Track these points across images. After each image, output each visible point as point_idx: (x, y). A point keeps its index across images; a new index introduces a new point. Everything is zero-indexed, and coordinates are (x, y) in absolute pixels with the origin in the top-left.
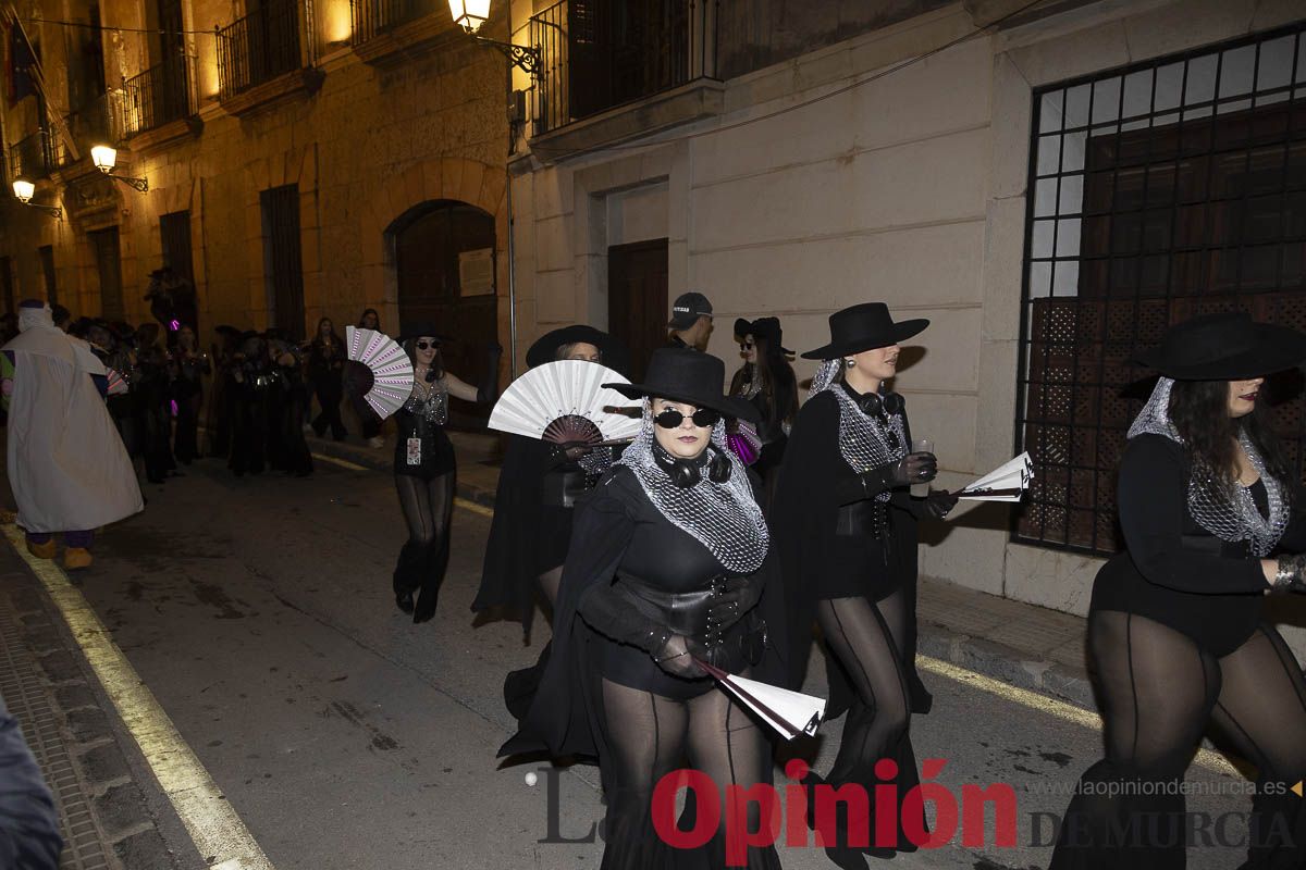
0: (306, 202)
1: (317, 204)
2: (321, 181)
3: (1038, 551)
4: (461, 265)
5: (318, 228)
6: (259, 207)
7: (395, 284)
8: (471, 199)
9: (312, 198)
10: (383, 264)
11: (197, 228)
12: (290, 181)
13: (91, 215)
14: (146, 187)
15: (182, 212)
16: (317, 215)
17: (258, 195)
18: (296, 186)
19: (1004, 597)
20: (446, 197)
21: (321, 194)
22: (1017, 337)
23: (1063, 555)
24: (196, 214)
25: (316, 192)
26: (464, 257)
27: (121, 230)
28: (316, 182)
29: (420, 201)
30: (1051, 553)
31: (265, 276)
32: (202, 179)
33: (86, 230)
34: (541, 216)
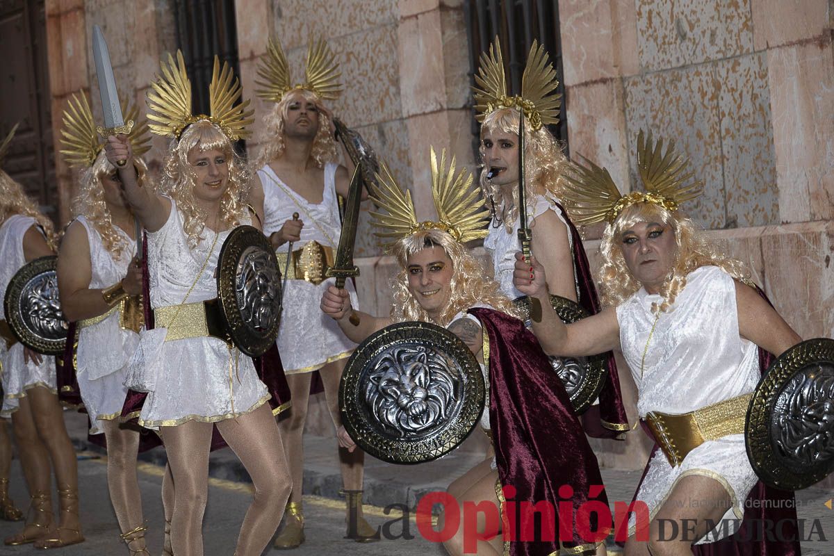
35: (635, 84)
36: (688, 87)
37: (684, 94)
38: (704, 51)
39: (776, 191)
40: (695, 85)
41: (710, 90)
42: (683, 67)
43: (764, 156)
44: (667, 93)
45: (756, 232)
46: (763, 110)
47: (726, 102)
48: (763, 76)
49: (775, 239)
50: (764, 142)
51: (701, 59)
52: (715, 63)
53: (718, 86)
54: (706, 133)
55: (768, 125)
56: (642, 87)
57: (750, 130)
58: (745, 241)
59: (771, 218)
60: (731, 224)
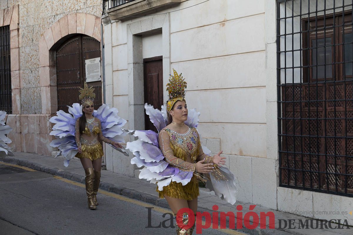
0: (13, 34)
1: (18, 35)
2: (21, 24)
3: (286, 189)
4: (86, 66)
5: (19, 48)
7: (55, 76)
8: (89, 33)
9: (16, 32)
10: (49, 66)
12: (6, 24)
16: (19, 41)
19: (277, 210)
20: (78, 32)
21: (20, 31)
22: (276, 100)
23: (294, 190)
25: (18, 29)
26: (88, 62)
28: (18, 24)
29: (67, 34)
30: (290, 189)
34: (114, 44)
35: (22, 90)
36: (30, 91)
37: (30, 92)
38: (32, 86)
39: (42, 109)
40: (31, 91)
41: (33, 92)
42: (30, 88)
43: (40, 103)
44: (27, 92)
45: (39, 115)
46: (40, 96)
47: (35, 94)
48: (41, 91)
49: (41, 116)
50: (40, 101)
51: (32, 87)
52: (34, 88)
53: (34, 92)
54: (32, 99)
55: (41, 98)
56: (23, 90)
57: (39, 99)
58: (37, 116)
59: (41, 113)
60: (36, 113)
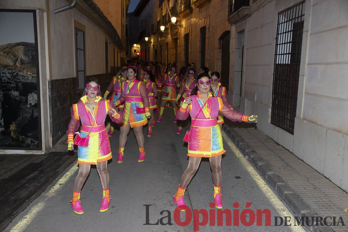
0: (207, 30)
1: (209, 31)
2: (210, 26)
5: (209, 38)
6: (200, 32)
7: (221, 54)
9: (208, 29)
10: (218, 48)
11: (190, 38)
12: (205, 26)
13: (174, 34)
14: (183, 26)
15: (188, 34)
16: (209, 34)
17: (200, 29)
18: (206, 26)
19: (268, 136)
21: (210, 29)
24: (190, 34)
25: (209, 28)
27: (178, 38)
28: (209, 25)
29: (225, 31)
31: (200, 51)
32: (192, 24)
33: (174, 38)
